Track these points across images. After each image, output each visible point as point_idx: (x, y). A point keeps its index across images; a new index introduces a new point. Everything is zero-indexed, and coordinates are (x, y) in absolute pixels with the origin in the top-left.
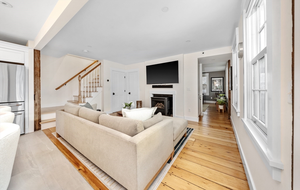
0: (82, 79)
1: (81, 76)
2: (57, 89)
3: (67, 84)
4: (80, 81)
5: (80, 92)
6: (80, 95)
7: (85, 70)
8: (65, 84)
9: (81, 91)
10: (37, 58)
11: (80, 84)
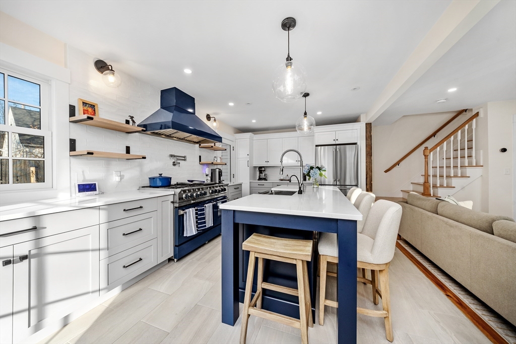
0: (432, 153)
1: (429, 148)
2: (386, 171)
3: (401, 164)
4: (426, 156)
5: (427, 176)
6: (426, 182)
7: (434, 135)
8: (398, 163)
9: (429, 174)
10: (368, 133)
11: (427, 163)
